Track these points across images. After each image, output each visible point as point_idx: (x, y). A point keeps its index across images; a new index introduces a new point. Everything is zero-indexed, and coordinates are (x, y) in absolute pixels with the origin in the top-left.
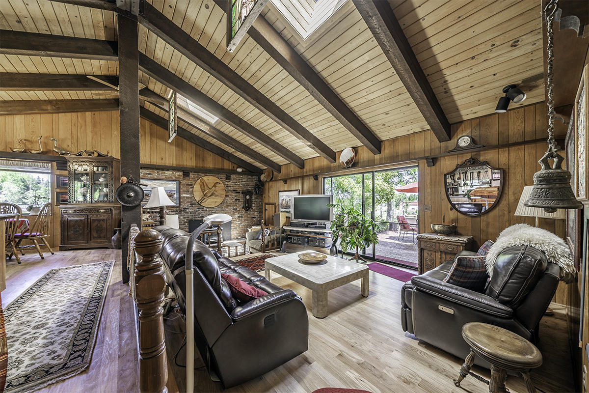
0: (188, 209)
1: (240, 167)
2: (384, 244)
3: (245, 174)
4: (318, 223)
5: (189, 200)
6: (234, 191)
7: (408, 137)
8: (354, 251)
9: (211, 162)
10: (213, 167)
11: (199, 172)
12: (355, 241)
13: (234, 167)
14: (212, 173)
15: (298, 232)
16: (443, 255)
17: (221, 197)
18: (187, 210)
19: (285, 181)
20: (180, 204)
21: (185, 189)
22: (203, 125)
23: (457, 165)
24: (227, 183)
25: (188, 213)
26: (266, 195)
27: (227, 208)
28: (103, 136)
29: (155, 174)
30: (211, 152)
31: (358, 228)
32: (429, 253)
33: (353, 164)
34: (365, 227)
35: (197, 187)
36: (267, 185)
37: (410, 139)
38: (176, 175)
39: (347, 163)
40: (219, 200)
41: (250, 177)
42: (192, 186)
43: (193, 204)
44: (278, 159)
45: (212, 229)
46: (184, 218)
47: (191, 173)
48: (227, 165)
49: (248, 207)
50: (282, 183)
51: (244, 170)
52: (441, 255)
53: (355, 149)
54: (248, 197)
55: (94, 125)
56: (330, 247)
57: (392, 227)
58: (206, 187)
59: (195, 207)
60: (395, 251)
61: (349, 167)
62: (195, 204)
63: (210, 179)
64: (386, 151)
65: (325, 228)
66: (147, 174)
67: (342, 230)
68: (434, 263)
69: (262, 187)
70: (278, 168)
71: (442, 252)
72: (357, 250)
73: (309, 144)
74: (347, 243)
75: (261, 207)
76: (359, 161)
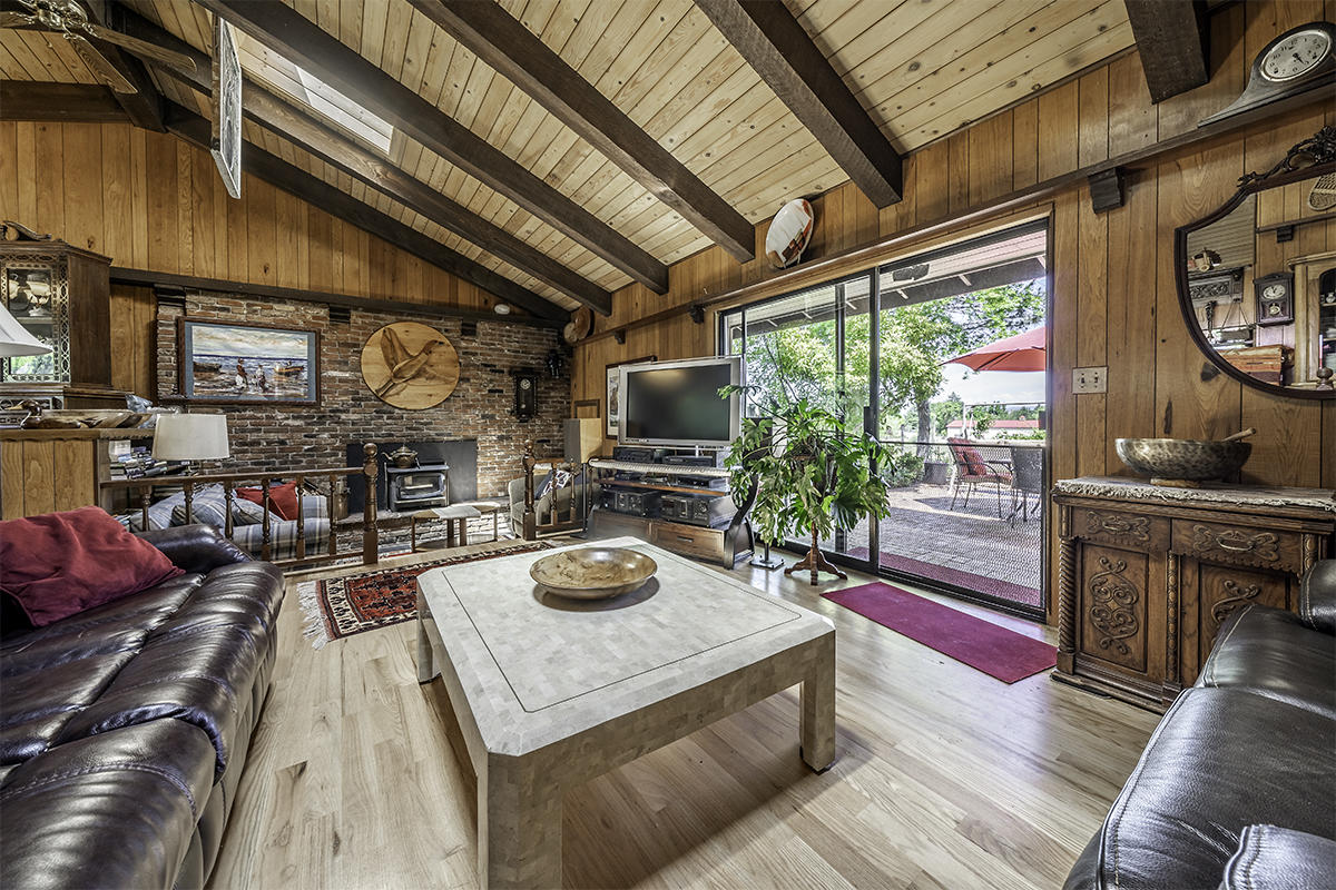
0: (346, 411)
1: (505, 302)
2: (909, 518)
3: (518, 322)
4: (697, 449)
5: (348, 387)
6: (486, 365)
7: (1006, 116)
8: (806, 540)
9: (416, 284)
10: (426, 298)
11: (380, 311)
12: (806, 507)
13: (486, 302)
14: (420, 316)
15: (636, 477)
16: (1190, 574)
17: (447, 382)
18: (343, 416)
19: (621, 335)
20: (319, 398)
21: (338, 356)
22: (361, 158)
23: (1245, 178)
24: (463, 344)
25: (344, 423)
26: (578, 381)
27: (466, 413)
28: (73, 195)
29: (241, 310)
30: (419, 256)
31: (815, 460)
32: (1114, 560)
33: (807, 250)
34: (840, 458)
35: (372, 353)
36: (581, 352)
37: (1017, 122)
38: (309, 317)
39: (788, 253)
40: (441, 391)
41: (533, 329)
42: (356, 348)
43: (360, 399)
44: (600, 269)
45: (417, 469)
46: (332, 436)
47: (353, 312)
48: (467, 295)
49: (525, 411)
50: (613, 342)
51: (517, 310)
52: (1179, 573)
53: (814, 202)
54: (526, 385)
55: (44, 161)
56: (727, 527)
57: (931, 474)
58: (399, 353)
59: (366, 406)
60: (945, 540)
61: (795, 264)
62: (367, 399)
63: (412, 333)
64: (923, 184)
65: (713, 464)
66: (215, 309)
67: (766, 468)
68: (1140, 608)
69: (569, 360)
70: (601, 298)
71: (1181, 560)
72: (815, 538)
73: (663, 188)
74: (784, 514)
75: (566, 413)
76: (828, 239)
